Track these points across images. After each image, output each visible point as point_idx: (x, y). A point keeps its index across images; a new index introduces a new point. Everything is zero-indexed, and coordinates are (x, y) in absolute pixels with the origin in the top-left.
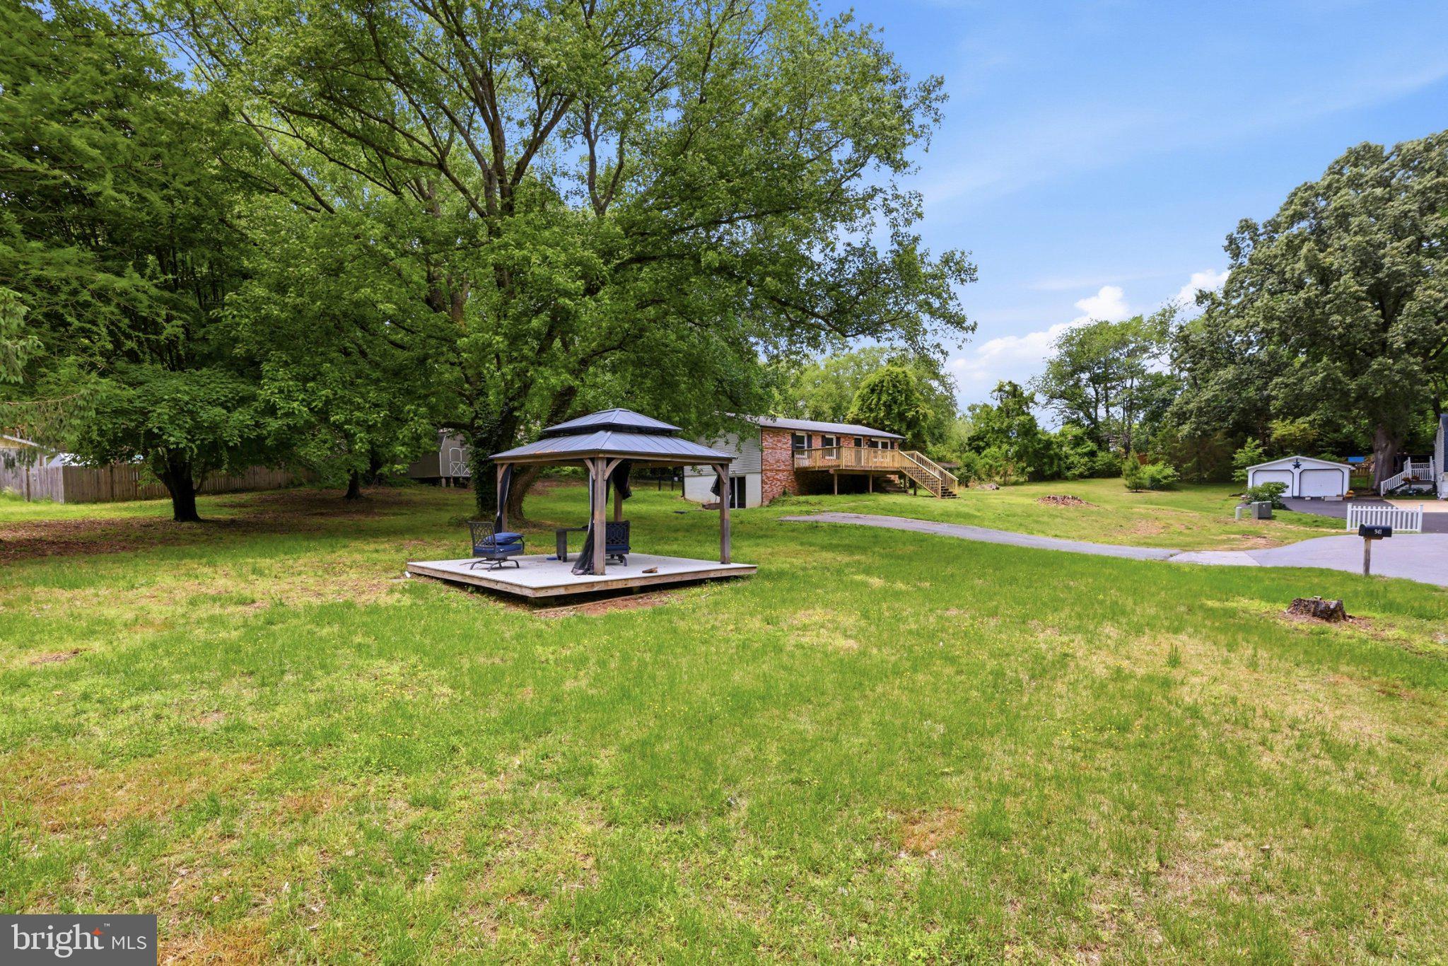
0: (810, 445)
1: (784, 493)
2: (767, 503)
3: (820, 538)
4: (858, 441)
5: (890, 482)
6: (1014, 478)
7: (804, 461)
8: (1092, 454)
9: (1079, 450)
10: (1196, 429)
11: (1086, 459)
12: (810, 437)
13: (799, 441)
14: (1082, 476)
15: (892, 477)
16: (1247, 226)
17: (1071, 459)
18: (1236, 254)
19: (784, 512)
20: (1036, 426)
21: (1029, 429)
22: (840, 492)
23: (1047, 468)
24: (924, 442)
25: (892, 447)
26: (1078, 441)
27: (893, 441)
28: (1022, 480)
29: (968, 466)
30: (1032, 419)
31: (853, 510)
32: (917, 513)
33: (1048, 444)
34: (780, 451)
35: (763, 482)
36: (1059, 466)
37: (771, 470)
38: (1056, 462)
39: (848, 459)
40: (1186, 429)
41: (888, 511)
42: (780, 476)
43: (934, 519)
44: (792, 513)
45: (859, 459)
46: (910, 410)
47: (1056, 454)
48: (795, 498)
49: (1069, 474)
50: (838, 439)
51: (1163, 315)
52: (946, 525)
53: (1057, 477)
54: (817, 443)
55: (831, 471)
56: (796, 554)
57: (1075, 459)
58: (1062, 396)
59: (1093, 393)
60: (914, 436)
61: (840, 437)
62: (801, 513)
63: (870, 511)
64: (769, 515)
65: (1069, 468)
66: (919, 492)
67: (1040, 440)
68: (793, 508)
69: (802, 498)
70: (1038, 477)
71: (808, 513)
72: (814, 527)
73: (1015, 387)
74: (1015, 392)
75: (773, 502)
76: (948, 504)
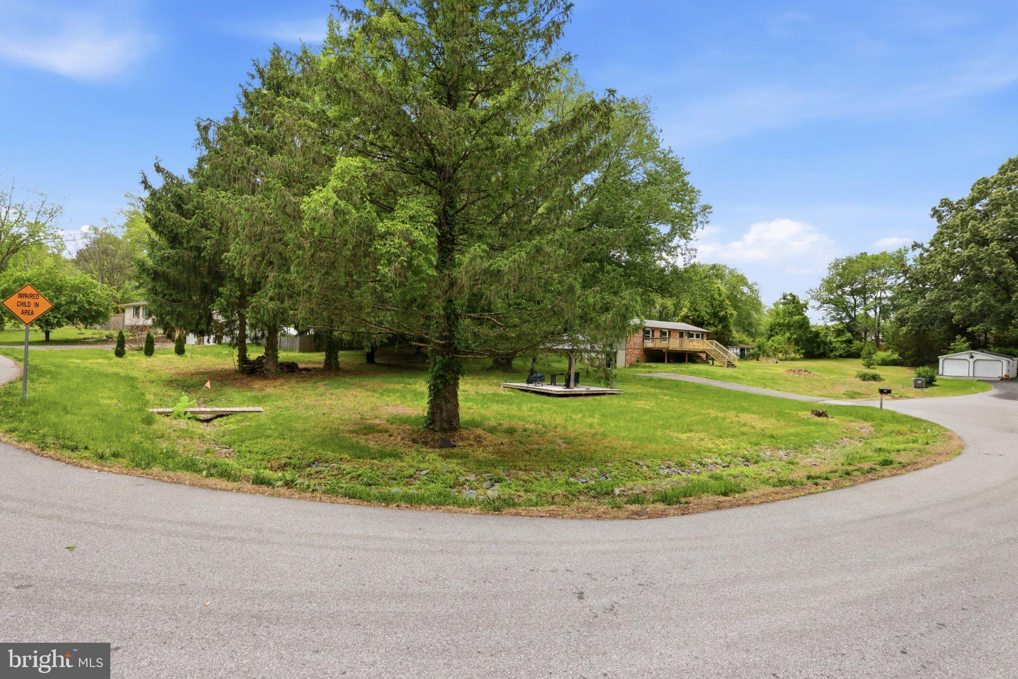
0: (653, 335)
1: (638, 361)
2: (628, 366)
3: (653, 383)
4: (681, 334)
5: (699, 357)
6: (793, 355)
7: (649, 344)
8: (849, 342)
9: (839, 339)
10: (911, 330)
11: (845, 345)
12: (653, 331)
13: (647, 333)
14: (841, 356)
15: (701, 355)
16: (945, 203)
17: (834, 345)
18: (940, 218)
19: (636, 371)
20: (808, 323)
21: (804, 324)
22: (668, 362)
23: (815, 350)
24: (730, 331)
25: (702, 338)
26: (839, 333)
27: (703, 333)
28: (798, 356)
29: (759, 347)
30: (806, 318)
31: (673, 372)
32: (708, 375)
33: (817, 334)
34: (637, 338)
35: (626, 354)
36: (824, 349)
37: (631, 348)
38: (822, 346)
39: (674, 344)
40: (905, 329)
41: (693, 373)
42: (636, 352)
43: (715, 379)
44: (640, 372)
45: (681, 344)
46: (722, 311)
47: (822, 341)
48: (643, 364)
49: (832, 355)
50: (670, 332)
51: (900, 252)
52: (719, 382)
53: (823, 356)
54: (657, 334)
55: (664, 350)
56: (640, 388)
57: (838, 345)
58: (829, 302)
59: (853, 301)
60: (724, 327)
61: (670, 331)
62: (646, 372)
63: (682, 372)
64: (627, 372)
65: (832, 351)
66: (716, 363)
67: (811, 331)
68: (642, 370)
69: (647, 364)
70: (810, 355)
71: (650, 372)
72: (650, 379)
73: (794, 297)
74: (794, 300)
75: (631, 365)
76: (729, 371)
